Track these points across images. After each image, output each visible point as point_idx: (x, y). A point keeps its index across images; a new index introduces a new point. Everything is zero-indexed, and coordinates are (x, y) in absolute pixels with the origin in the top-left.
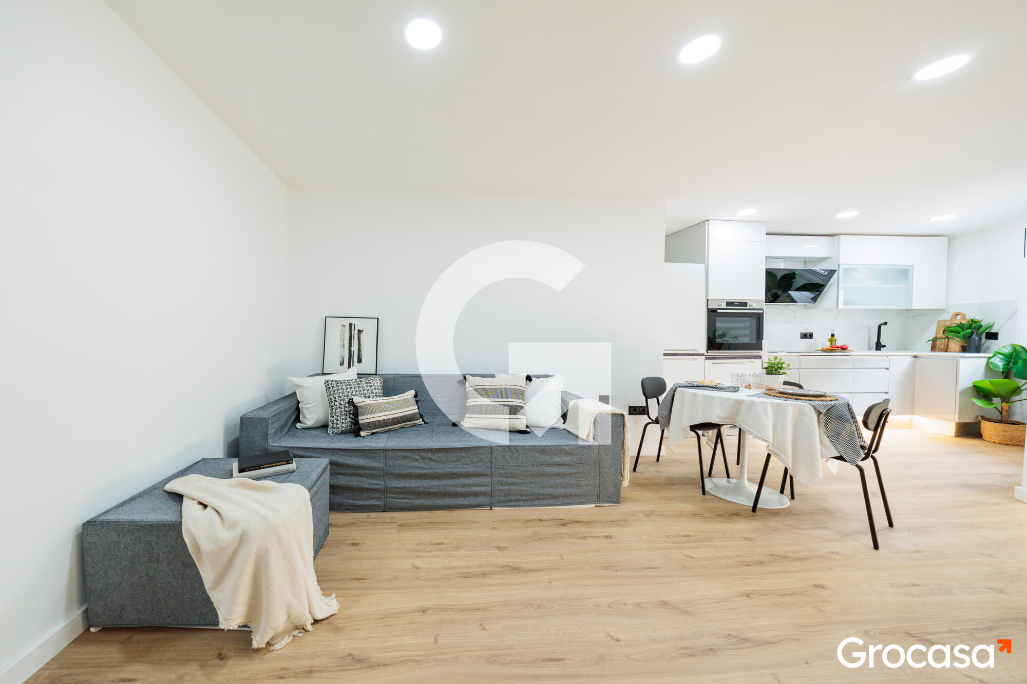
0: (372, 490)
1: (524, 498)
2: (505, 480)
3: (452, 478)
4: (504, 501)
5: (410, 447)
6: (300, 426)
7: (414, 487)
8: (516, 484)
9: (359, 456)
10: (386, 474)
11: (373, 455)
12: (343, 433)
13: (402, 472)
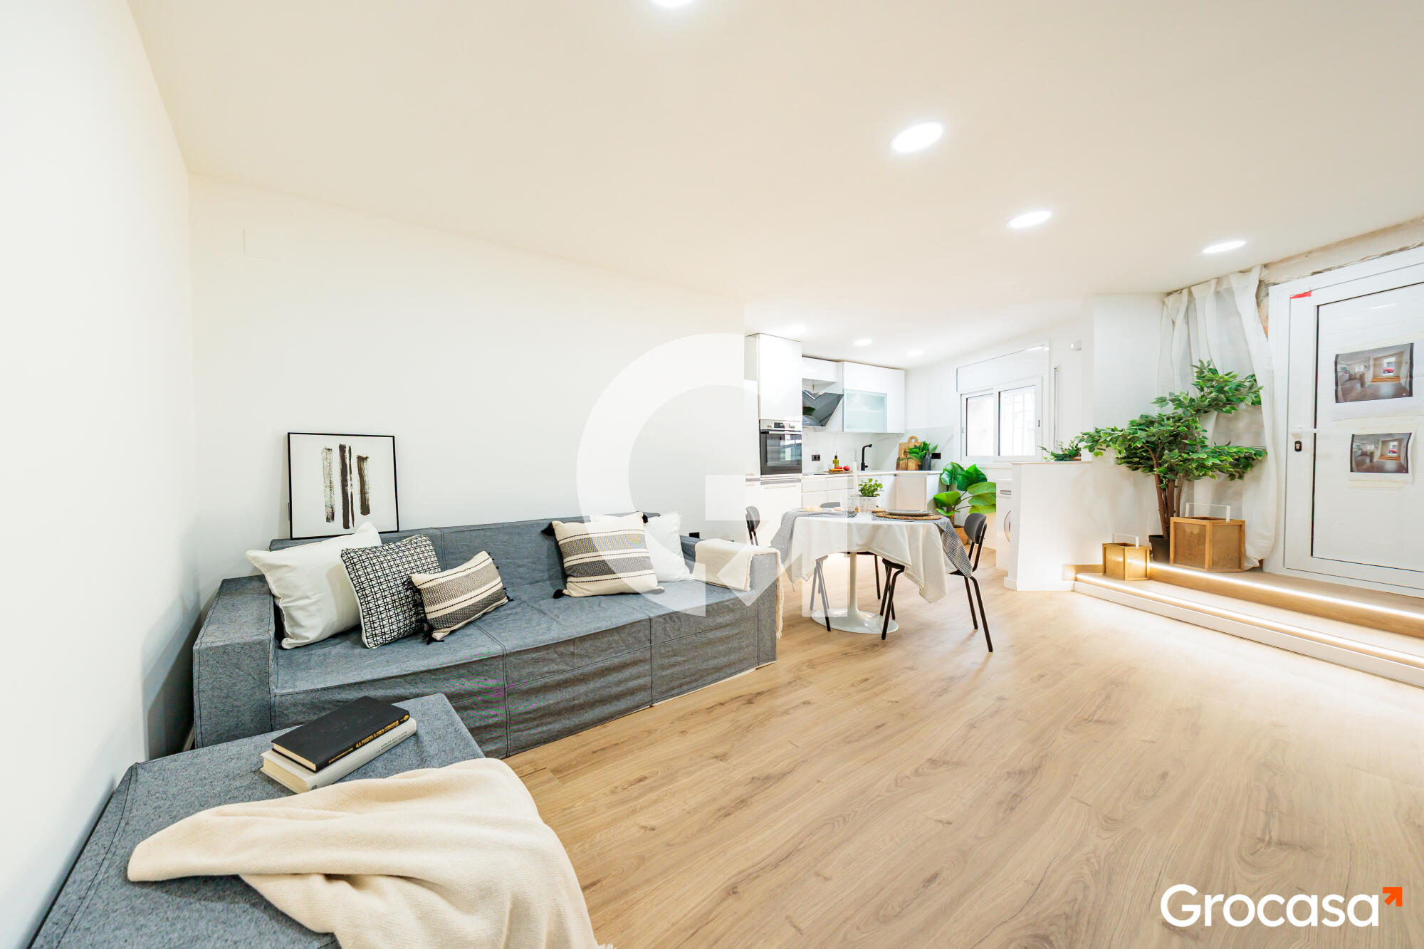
0: (487, 727)
1: (688, 680)
2: (667, 661)
3: (603, 676)
4: (667, 691)
5: (544, 642)
6: (290, 644)
7: (552, 704)
8: (679, 663)
9: (461, 676)
10: (507, 693)
11: (485, 668)
12: (395, 641)
13: (534, 685)
